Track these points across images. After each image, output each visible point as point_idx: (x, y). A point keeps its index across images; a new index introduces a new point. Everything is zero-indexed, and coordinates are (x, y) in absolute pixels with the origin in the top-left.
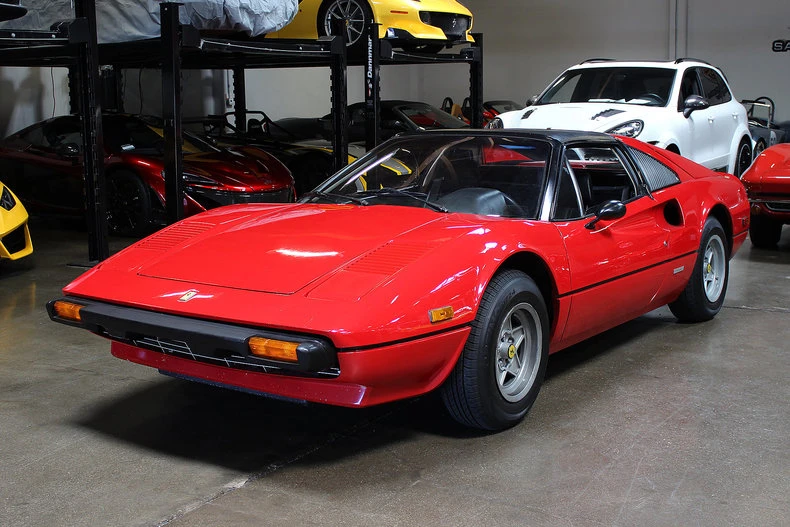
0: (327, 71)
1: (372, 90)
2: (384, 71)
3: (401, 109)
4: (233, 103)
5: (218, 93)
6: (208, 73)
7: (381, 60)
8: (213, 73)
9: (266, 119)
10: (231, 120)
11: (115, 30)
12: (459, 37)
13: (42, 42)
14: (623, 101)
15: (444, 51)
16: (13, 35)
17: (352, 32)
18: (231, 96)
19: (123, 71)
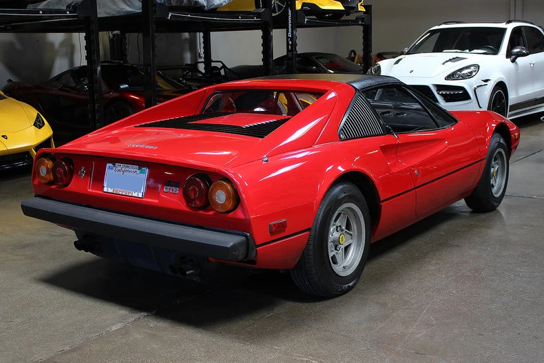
0: (259, 33)
1: (292, 45)
2: (300, 32)
3: (317, 58)
4: (203, 55)
5: (193, 48)
6: (186, 35)
7: (298, 24)
8: (190, 35)
9: (224, 66)
10: (201, 67)
11: (114, 7)
12: (353, 8)
13: (60, 17)
14: (467, 51)
15: (345, 18)
16: (41, 12)
17: (279, 6)
18: (201, 51)
19: (127, 35)
